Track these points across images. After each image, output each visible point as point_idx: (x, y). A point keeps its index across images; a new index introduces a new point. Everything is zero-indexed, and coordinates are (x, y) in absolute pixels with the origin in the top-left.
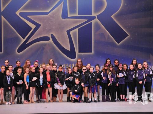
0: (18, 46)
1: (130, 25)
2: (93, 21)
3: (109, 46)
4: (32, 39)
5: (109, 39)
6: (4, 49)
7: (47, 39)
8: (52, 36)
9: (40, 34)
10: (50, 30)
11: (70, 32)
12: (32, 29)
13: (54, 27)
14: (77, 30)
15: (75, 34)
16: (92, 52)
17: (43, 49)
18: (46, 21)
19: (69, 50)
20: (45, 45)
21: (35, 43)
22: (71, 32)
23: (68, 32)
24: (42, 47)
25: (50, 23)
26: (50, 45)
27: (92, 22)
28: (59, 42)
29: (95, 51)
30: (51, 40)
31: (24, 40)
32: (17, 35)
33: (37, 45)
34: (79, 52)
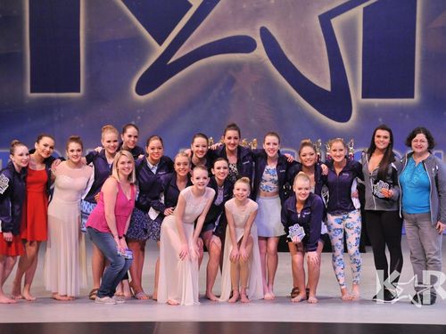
0: (138, 68)
4: (191, 44)
6: (89, 81)
7: (245, 45)
8: (265, 33)
9: (219, 25)
10: (257, 13)
11: (332, 21)
12: (190, 6)
14: (358, 11)
15: (349, 28)
16: (413, 97)
17: (232, 82)
19: (328, 87)
20: (238, 67)
22: (336, 22)
23: (325, 20)
24: (228, 77)
26: (256, 67)
28: (290, 58)
30: (260, 51)
31: (160, 50)
32: (136, 29)
33: (208, 67)
34: (363, 97)
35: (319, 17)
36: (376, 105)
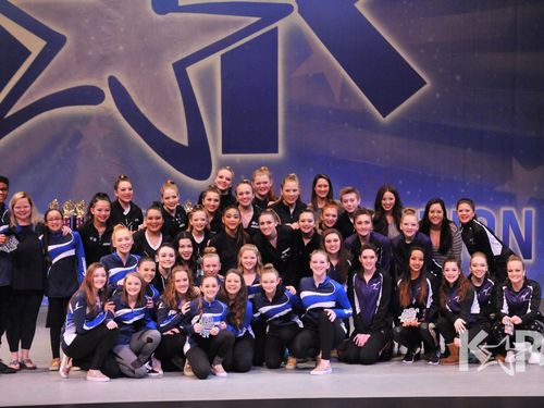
1: (431, 39)
2: (281, 25)
3: (346, 125)
4: (31, 96)
5: (346, 100)
7: (93, 96)
9: (62, 75)
10: (105, 60)
11: (188, 69)
13: (121, 48)
14: (215, 59)
15: (206, 78)
16: (276, 152)
17: (78, 137)
18: (87, 21)
19: (185, 142)
20: (85, 120)
21: (45, 115)
22: (191, 71)
23: (180, 69)
24: (72, 133)
25: (103, 29)
26: (105, 120)
27: (276, 28)
28: (143, 110)
29: (289, 147)
30: (109, 102)
33: (52, 121)
34: (224, 152)
35: (174, 65)
36: (238, 161)
